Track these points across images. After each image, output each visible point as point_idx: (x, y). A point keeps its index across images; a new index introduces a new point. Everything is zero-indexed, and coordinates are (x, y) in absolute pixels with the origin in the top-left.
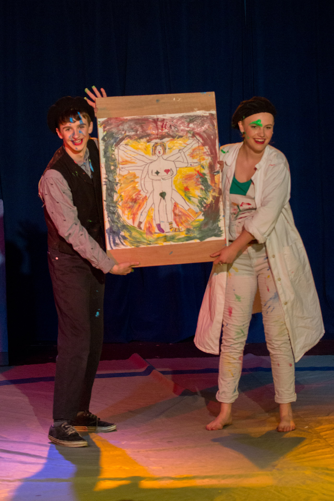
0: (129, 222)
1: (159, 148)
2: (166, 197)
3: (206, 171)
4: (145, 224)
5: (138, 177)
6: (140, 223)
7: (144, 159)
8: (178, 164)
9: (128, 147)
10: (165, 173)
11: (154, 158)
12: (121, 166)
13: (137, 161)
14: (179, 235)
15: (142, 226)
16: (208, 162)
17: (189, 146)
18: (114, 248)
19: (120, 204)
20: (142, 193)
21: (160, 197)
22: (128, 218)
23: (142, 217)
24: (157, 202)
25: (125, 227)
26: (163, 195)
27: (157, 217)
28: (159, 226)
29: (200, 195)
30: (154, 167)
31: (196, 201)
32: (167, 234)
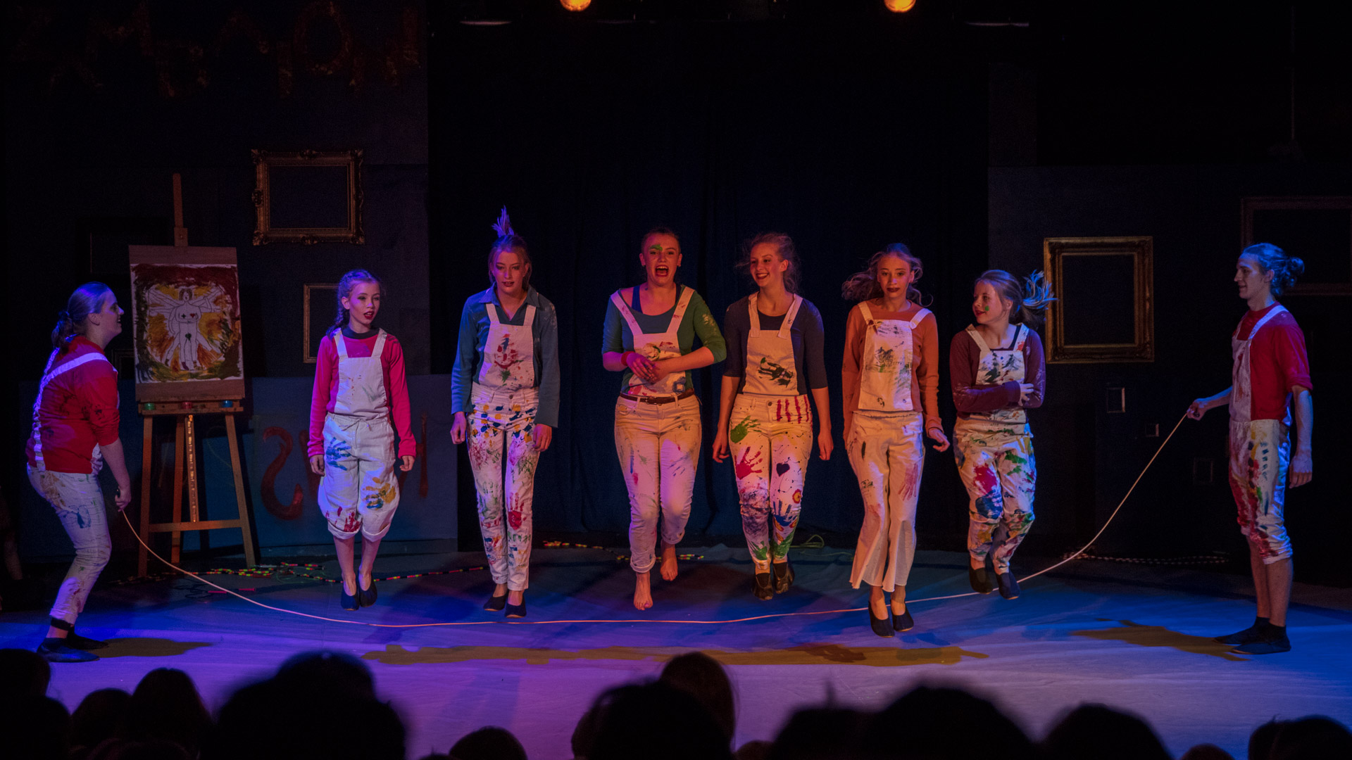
0: (157, 359)
1: (186, 294)
2: (191, 339)
3: (227, 317)
4: (172, 362)
5: (166, 319)
6: (167, 360)
7: (172, 303)
8: (204, 310)
9: (159, 292)
10: (191, 317)
11: (181, 302)
12: (150, 308)
13: (166, 305)
14: (202, 373)
15: (169, 363)
16: (229, 309)
17: (213, 294)
18: (143, 382)
19: (150, 342)
20: (169, 333)
21: (186, 338)
22: (156, 356)
23: (169, 355)
24: (183, 343)
25: (153, 364)
26: (189, 336)
27: (183, 356)
28: (184, 364)
29: (222, 338)
30: (181, 311)
31: (218, 343)
32: (192, 372)
